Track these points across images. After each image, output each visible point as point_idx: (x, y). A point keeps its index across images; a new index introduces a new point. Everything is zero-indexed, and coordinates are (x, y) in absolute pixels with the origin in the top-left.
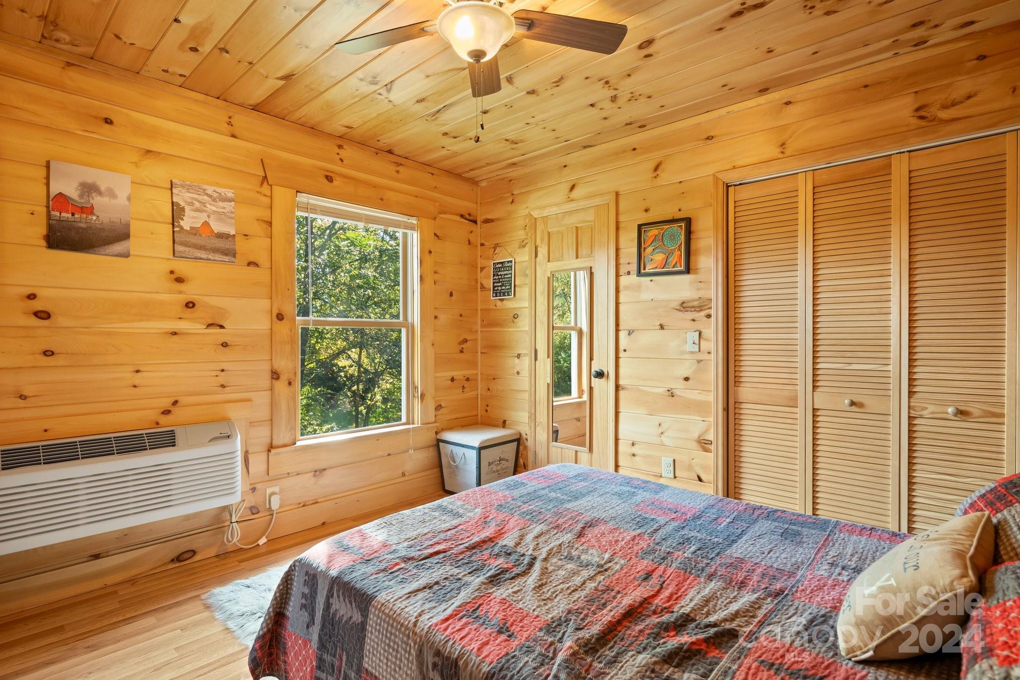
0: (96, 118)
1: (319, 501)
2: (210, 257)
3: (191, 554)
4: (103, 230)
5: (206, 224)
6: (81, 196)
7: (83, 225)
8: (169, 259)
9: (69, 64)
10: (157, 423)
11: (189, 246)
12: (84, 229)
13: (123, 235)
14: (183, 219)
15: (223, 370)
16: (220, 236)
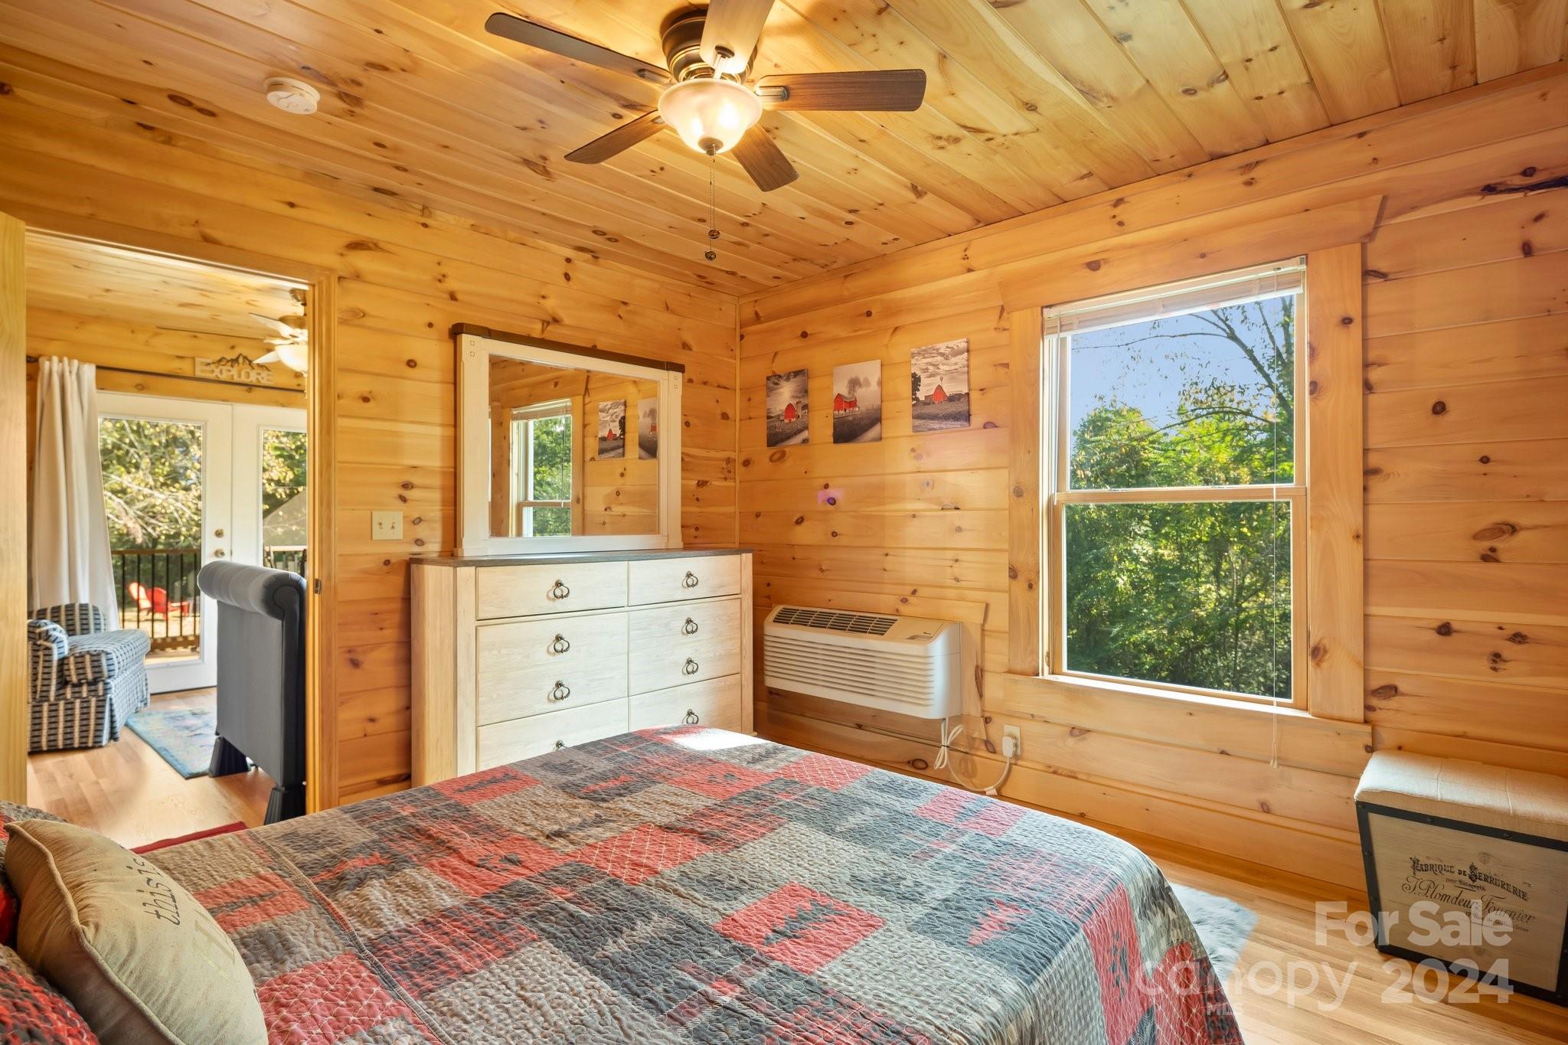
0: (861, 315)
1: (1080, 776)
2: (942, 426)
3: (923, 765)
4: (862, 419)
5: (939, 388)
6: (849, 393)
7: (851, 418)
8: (910, 436)
9: (846, 277)
10: (897, 611)
11: (924, 419)
12: (851, 422)
13: (875, 418)
14: (919, 390)
15: (957, 561)
16: (953, 398)
